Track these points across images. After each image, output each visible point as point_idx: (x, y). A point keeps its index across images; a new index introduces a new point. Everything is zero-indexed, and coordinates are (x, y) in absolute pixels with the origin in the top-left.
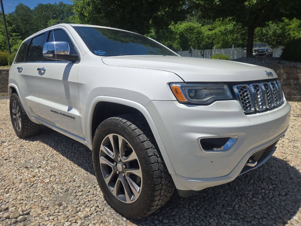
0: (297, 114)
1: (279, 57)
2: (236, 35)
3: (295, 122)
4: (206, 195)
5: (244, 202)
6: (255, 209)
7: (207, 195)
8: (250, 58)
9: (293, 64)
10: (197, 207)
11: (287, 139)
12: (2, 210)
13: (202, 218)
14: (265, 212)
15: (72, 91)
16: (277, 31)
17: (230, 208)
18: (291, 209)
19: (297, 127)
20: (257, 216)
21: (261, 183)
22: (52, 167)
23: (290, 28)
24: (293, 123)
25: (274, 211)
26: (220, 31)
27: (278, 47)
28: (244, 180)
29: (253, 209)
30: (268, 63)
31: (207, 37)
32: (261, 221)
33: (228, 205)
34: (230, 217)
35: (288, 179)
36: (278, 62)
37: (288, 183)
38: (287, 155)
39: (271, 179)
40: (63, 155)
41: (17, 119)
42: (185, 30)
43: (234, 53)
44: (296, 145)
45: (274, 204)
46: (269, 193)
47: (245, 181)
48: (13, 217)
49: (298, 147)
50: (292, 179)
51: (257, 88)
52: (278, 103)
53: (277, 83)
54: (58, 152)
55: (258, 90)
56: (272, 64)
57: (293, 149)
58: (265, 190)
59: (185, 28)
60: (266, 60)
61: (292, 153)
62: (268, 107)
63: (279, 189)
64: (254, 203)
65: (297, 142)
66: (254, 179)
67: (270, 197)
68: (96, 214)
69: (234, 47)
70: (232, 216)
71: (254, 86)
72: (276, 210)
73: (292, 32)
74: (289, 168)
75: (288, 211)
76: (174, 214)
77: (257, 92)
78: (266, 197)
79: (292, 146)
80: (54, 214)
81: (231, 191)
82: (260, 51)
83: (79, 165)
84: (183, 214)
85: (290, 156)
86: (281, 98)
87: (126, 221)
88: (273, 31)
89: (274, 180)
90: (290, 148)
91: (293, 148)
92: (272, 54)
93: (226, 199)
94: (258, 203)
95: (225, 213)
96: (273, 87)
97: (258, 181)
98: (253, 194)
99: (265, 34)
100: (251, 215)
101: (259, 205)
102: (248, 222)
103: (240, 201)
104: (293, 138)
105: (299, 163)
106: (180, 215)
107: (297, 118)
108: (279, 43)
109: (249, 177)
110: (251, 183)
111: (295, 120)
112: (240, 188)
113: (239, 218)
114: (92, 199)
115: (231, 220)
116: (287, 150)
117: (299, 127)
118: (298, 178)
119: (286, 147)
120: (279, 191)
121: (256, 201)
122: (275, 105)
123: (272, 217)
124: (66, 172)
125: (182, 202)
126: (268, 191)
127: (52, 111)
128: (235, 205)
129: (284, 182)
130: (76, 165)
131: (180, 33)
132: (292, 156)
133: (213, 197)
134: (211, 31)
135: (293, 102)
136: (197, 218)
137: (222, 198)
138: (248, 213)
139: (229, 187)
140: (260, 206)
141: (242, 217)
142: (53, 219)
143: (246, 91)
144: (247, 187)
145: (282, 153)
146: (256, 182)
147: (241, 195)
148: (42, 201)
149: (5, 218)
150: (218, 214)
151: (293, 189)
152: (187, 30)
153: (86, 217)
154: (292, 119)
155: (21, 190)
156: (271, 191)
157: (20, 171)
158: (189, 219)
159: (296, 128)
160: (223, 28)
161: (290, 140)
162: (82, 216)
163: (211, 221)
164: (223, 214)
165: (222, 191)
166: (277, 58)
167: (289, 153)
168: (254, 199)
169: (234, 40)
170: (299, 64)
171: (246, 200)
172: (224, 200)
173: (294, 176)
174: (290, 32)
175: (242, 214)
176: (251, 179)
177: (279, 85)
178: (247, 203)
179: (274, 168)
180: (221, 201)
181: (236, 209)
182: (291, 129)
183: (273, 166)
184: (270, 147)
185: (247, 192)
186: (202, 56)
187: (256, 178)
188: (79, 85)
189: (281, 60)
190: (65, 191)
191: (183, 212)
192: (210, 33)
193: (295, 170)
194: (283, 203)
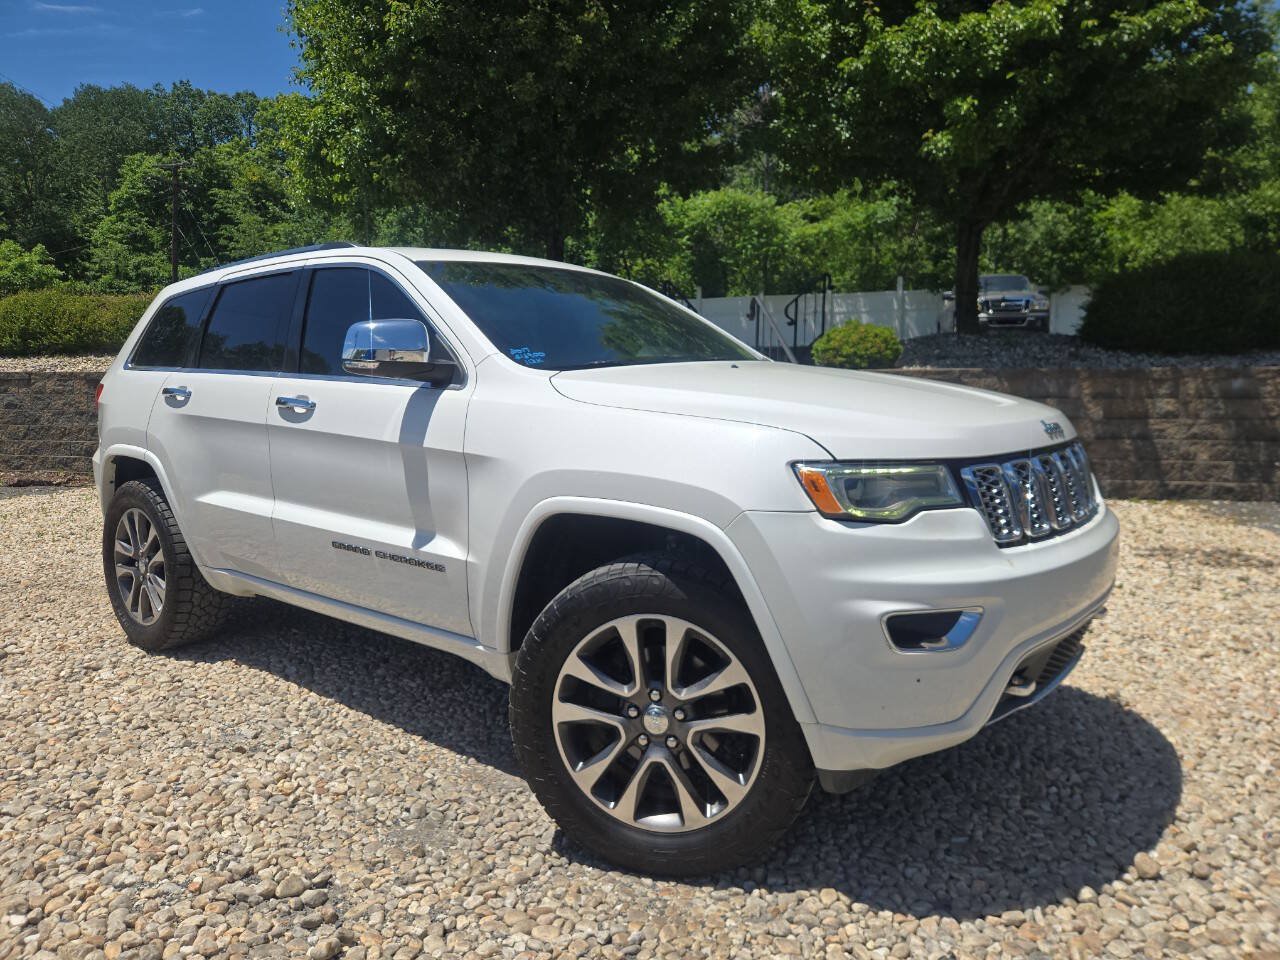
0: (1148, 546)
1: (1072, 332)
2: (908, 241)
3: (1140, 575)
4: (881, 807)
5: (998, 821)
6: (1033, 839)
7: (886, 807)
8: (968, 336)
9: (1126, 361)
10: (860, 840)
11: (1118, 633)
12: (237, 877)
13: (882, 866)
14: (1066, 844)
15: (438, 480)
16: (1061, 228)
17: (962, 840)
18: (1139, 834)
19: (1148, 593)
20: (1041, 856)
21: (1043, 768)
22: (330, 747)
23: (1111, 220)
24: (1135, 580)
25: (1092, 842)
26: (848, 226)
27: (1068, 290)
28: (990, 761)
29: (1028, 838)
30: (1035, 357)
31: (799, 245)
32: (1054, 866)
33: (953, 832)
34: (965, 861)
35: (1126, 756)
36: (1071, 354)
37: (1127, 765)
38: (1121, 685)
39: (1077, 758)
40: (351, 708)
41: (138, 578)
42: (712, 216)
43: (903, 312)
44: (1150, 651)
45: (1090, 823)
46: (1071, 796)
47: (995, 766)
48: (288, 892)
49: (1153, 660)
50: (1139, 753)
51: (1024, 473)
52: (1082, 513)
53: (1075, 453)
54: (328, 697)
55: (1027, 478)
56: (1051, 361)
57: (1137, 664)
58: (1058, 787)
59: (714, 209)
60: (1029, 344)
61: (1134, 676)
62: (1056, 526)
63: (1101, 784)
64: (1030, 824)
65: (1152, 643)
66: (1022, 758)
67: (1076, 807)
68: (549, 873)
69: (905, 287)
70: (969, 858)
71: (1015, 466)
72: (1095, 838)
73: (1118, 236)
74: (1128, 720)
75: (1130, 839)
76: (797, 860)
77: (1024, 483)
78: (1063, 806)
79: (1136, 656)
80: (418, 878)
81: (955, 794)
82: (1003, 304)
83: (425, 737)
84: (824, 860)
85: (1130, 687)
86: (1088, 496)
87: (653, 887)
88: (1042, 228)
89: (1084, 759)
90: (1128, 663)
91: (1139, 660)
92: (1048, 317)
93: (944, 816)
94: (1041, 822)
95: (948, 852)
96: (1066, 468)
97: (1034, 764)
98: (1022, 801)
99: (1017, 241)
100: (1023, 854)
101: (1045, 829)
102: (1016, 871)
103: (986, 818)
104: (1136, 628)
105: (1159, 707)
106: (814, 864)
107: (1149, 562)
108: (1072, 276)
109: (1007, 754)
110: (1012, 770)
111: (1141, 567)
112: (984, 786)
113: (990, 863)
114: (520, 834)
115: (967, 868)
116: (1119, 669)
117: (1156, 593)
118: (1157, 750)
119: (1115, 659)
120: (1100, 788)
121: (1035, 819)
122: (1074, 518)
123: (1087, 856)
124: (390, 760)
125: (813, 828)
126: (1069, 791)
127: (337, 545)
128: (973, 831)
129: (1114, 764)
130: (418, 738)
131: (694, 228)
132: (1136, 686)
133: (904, 812)
134: (816, 224)
135: (1133, 504)
136: (867, 868)
137: (934, 815)
138: (1015, 849)
139: (948, 784)
140: (1049, 831)
141: (998, 859)
142: (421, 892)
143: (996, 483)
144: (1003, 781)
145: (1103, 679)
146: (1029, 767)
147: (987, 803)
148: (355, 847)
149: (261, 895)
150: (927, 855)
151: (1144, 783)
152: (719, 217)
153: (523, 881)
154: (1132, 564)
155: (261, 819)
156: (1078, 790)
157: (223, 761)
158: (845, 872)
159: (1145, 595)
160: (858, 213)
161: (1129, 637)
162: (511, 878)
163: (910, 872)
164: (941, 855)
165: (929, 796)
166: (1067, 336)
167: (1126, 676)
168: (1029, 812)
169: (901, 259)
170: (1146, 361)
171: (1005, 816)
172: (940, 818)
173: (1144, 747)
174: (1112, 235)
175: (997, 851)
176: (1012, 757)
177: (1081, 456)
178: (1010, 824)
179: (1083, 725)
180: (929, 822)
181: (978, 841)
182: (1130, 600)
183: (1078, 719)
184: (1066, 640)
185: (1004, 796)
186: (790, 324)
187: (1028, 755)
188: (468, 462)
189: (1082, 346)
190: (417, 815)
191: (822, 855)
192: (812, 229)
193: (1146, 728)
194: (1115, 821)
